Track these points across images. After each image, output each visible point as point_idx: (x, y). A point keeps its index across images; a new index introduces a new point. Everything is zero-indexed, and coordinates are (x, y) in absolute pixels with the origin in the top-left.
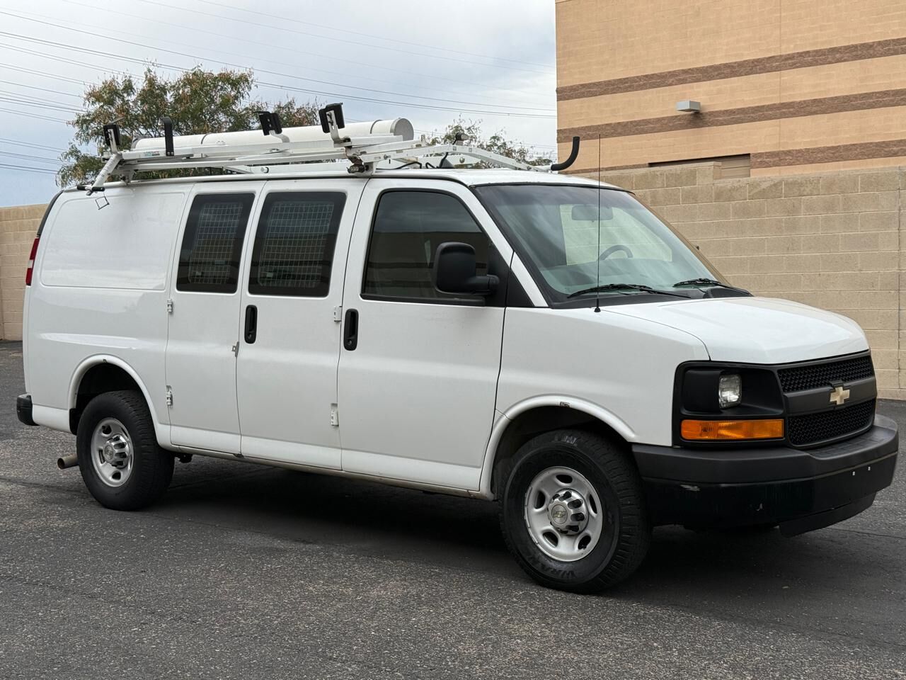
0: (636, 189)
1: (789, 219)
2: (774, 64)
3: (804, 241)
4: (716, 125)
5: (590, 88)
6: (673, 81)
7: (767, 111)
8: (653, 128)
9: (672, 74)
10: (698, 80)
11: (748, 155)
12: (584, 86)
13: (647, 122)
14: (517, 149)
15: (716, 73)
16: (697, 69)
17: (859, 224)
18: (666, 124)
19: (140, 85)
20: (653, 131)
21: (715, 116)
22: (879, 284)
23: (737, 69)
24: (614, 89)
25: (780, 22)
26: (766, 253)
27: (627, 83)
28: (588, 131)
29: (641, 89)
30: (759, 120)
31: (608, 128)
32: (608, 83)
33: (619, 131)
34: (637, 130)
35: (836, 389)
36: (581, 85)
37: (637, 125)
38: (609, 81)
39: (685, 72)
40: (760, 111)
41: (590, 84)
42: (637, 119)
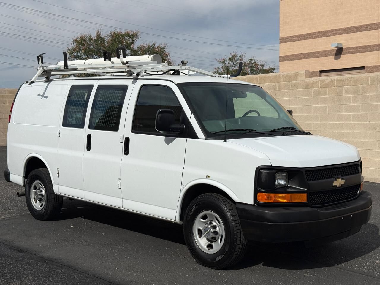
0: (272, 83)
1: (338, 97)
2: (376, 27)
3: (344, 107)
4: (350, 54)
5: (294, 38)
6: (330, 34)
7: (372, 47)
8: (321, 55)
9: (330, 31)
10: (342, 34)
11: (364, 67)
12: (291, 37)
13: (319, 52)
14: (260, 64)
15: (350, 31)
16: (342, 29)
17: (369, 100)
18: (327, 53)
19: (94, 37)
20: (321, 56)
21: (349, 50)
22: (378, 128)
23: (359, 29)
24: (305, 38)
25: (379, 8)
26: (328, 113)
27: (310, 35)
28: (293, 56)
29: (316, 38)
30: (369, 52)
31: (302, 55)
32: (302, 36)
33: (307, 56)
34: (314, 56)
35: (337, 179)
36: (290, 36)
37: (314, 54)
38: (303, 35)
39: (336, 30)
40: (369, 47)
41: (294, 36)
42: (314, 51)
